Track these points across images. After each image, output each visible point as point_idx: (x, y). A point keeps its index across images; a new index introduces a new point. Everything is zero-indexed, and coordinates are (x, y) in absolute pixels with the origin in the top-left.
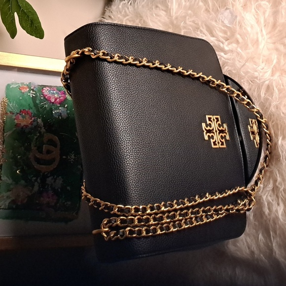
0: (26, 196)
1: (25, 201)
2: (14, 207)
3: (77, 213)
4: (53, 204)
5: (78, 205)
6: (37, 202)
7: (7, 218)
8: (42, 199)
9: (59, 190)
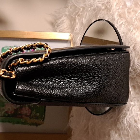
0: (13, 109)
1: (13, 112)
2: (7, 115)
3: (43, 121)
4: (29, 114)
5: (43, 116)
6: (20, 113)
7: (3, 121)
8: (22, 111)
9: (32, 106)
